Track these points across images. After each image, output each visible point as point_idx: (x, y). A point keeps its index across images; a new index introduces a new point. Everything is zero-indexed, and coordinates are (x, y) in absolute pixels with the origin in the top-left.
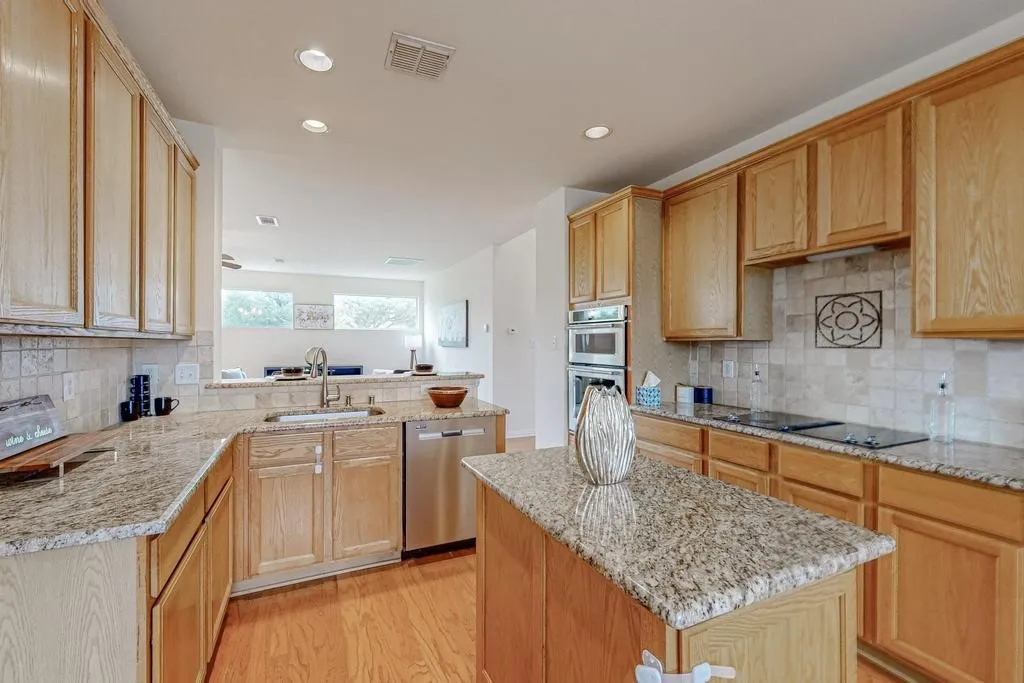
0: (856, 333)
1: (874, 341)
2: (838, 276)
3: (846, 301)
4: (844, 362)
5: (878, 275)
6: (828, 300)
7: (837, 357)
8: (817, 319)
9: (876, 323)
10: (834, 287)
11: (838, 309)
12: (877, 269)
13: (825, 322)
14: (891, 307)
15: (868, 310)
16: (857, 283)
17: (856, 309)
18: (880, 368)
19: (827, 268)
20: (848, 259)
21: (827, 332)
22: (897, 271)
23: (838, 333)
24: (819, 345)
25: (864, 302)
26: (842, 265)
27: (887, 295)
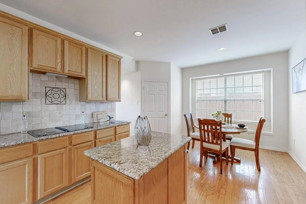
0: (59, 100)
1: (64, 102)
2: (54, 81)
3: (57, 90)
4: (56, 109)
5: (65, 84)
6: (50, 88)
7: (53, 107)
8: (46, 95)
9: (64, 97)
10: (52, 85)
11: (53, 92)
12: (65, 82)
13: (49, 96)
14: (68, 93)
15: (62, 93)
16: (59, 85)
17: (59, 92)
18: (66, 110)
19: (50, 78)
20: (57, 77)
21: (50, 99)
22: (70, 84)
23: (53, 100)
24: (46, 103)
25: (61, 91)
26: (55, 78)
27: (67, 90)
